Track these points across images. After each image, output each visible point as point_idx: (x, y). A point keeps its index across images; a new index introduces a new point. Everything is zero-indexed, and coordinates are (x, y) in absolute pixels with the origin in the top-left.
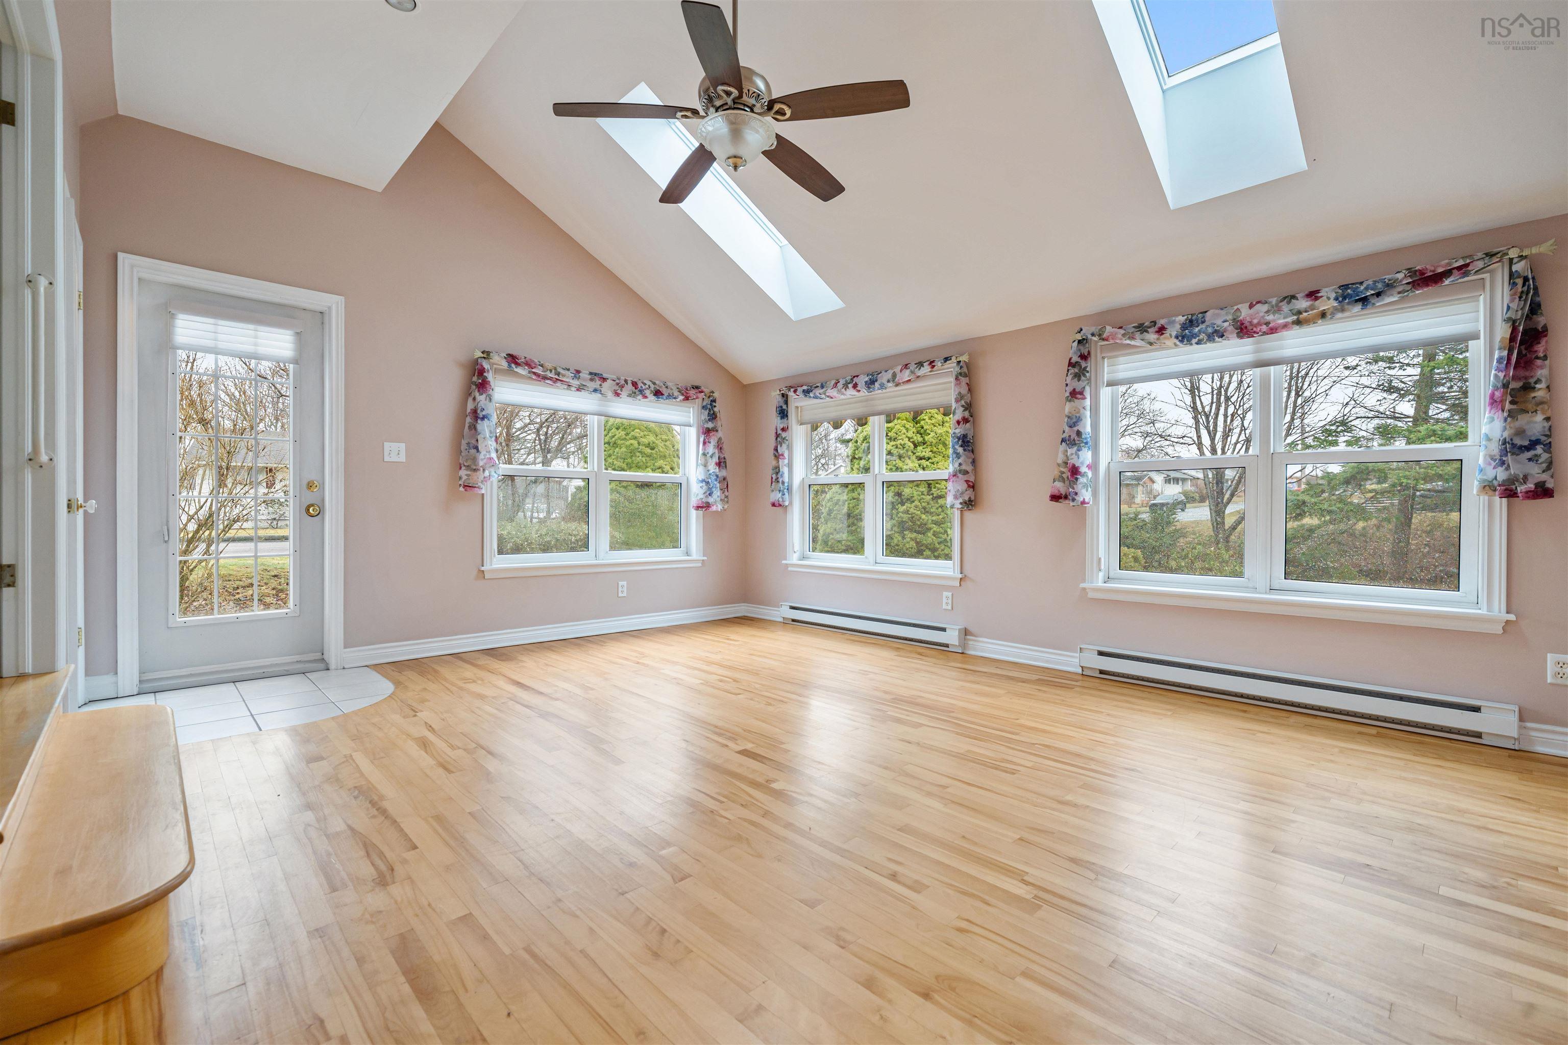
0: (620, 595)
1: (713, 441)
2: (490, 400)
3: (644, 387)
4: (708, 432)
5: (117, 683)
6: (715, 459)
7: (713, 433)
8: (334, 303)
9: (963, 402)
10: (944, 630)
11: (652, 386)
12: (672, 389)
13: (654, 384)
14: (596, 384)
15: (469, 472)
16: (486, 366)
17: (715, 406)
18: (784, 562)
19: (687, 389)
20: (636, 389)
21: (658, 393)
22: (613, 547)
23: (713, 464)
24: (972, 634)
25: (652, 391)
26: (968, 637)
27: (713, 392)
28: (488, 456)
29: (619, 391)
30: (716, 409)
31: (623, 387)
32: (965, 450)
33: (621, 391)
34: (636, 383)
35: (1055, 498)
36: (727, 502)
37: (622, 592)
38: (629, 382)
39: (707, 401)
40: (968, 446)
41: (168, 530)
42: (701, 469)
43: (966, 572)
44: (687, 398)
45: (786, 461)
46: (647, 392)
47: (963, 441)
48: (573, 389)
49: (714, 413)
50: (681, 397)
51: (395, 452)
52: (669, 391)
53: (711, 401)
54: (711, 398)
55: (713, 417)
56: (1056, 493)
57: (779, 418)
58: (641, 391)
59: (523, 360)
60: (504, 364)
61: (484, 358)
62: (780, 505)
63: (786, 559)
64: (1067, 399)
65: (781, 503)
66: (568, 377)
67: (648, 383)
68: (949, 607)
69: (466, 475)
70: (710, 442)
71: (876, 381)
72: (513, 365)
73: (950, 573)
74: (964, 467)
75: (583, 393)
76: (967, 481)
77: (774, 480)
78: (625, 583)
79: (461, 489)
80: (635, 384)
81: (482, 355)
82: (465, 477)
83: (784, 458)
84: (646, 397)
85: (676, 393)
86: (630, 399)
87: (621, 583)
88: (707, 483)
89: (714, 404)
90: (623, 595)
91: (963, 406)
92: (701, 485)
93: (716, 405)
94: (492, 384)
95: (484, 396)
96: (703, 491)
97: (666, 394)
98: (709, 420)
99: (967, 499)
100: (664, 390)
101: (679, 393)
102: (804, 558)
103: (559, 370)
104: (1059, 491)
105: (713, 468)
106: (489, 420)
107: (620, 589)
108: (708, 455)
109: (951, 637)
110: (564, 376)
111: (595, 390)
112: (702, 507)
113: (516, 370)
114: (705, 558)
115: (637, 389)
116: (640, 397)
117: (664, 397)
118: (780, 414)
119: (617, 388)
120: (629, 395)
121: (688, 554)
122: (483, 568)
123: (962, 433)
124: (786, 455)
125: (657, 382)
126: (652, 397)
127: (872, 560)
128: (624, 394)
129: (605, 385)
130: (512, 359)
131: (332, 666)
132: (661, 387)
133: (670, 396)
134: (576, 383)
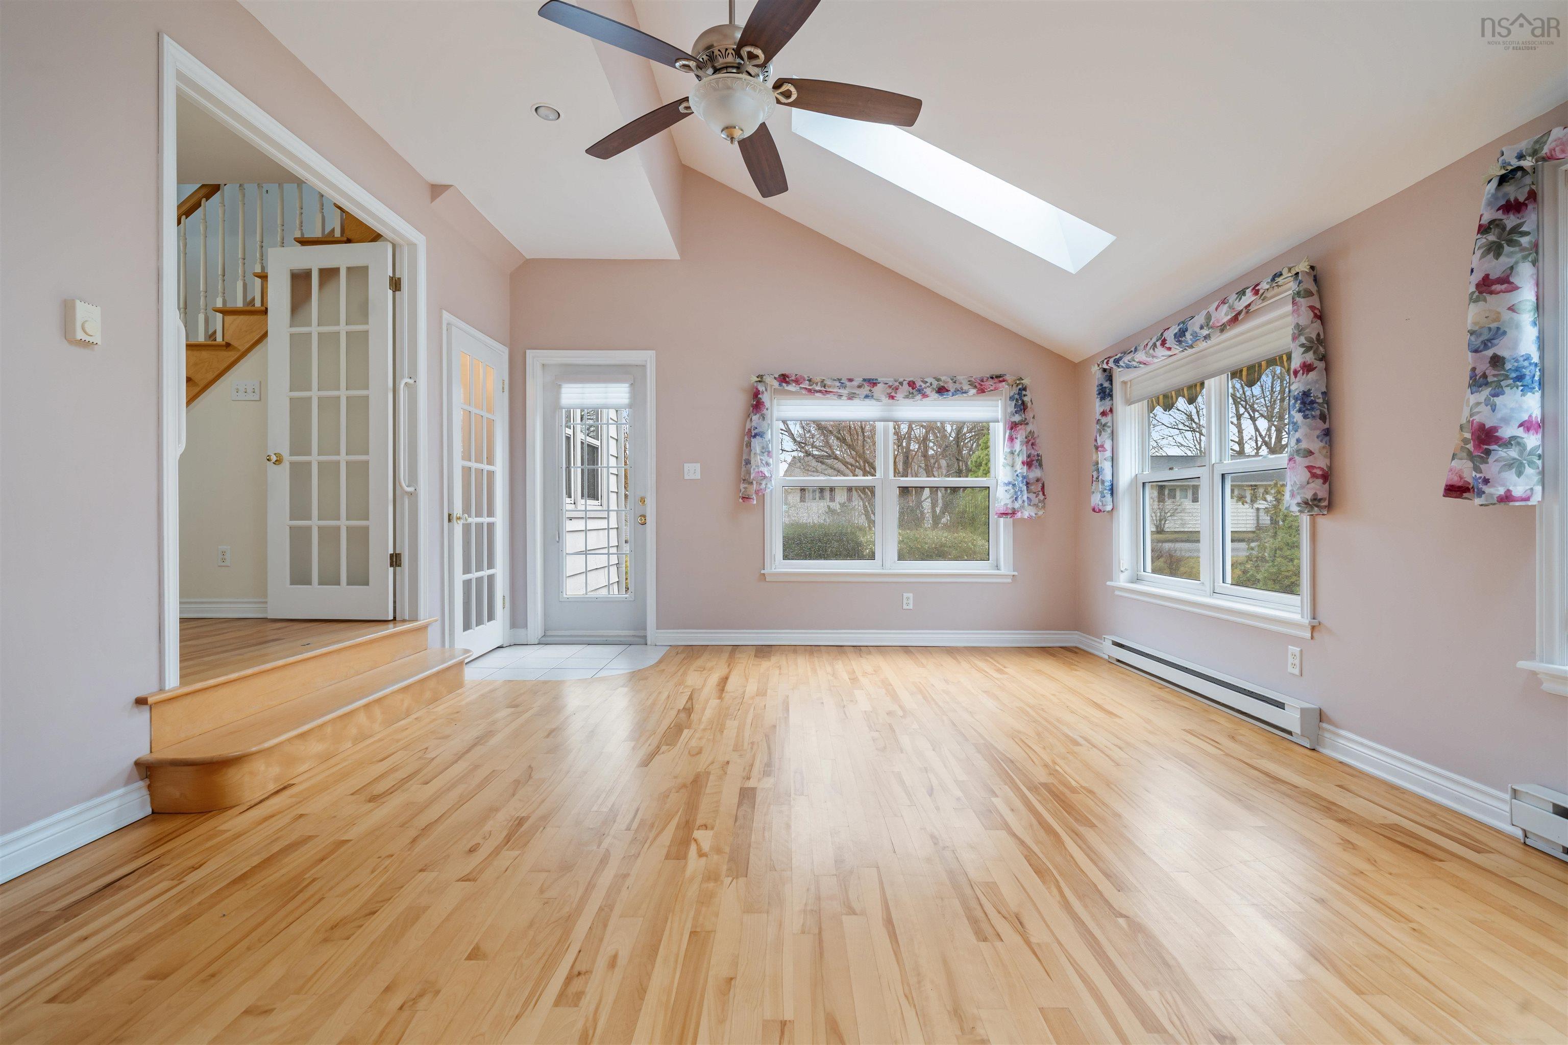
0: (905, 607)
1: (1021, 435)
2: (764, 418)
3: (924, 386)
4: (1014, 426)
5: (527, 635)
6: (1024, 457)
7: (1020, 427)
8: (647, 357)
9: (1302, 340)
10: (1281, 706)
11: (935, 383)
12: (961, 383)
13: (938, 380)
14: (866, 390)
15: (746, 486)
16: (761, 388)
17: (1024, 395)
18: (1109, 583)
19: (982, 381)
20: (913, 389)
21: (941, 390)
22: (901, 557)
23: (1020, 463)
24: (1330, 722)
25: (933, 389)
26: (1324, 725)
27: (1021, 379)
28: (757, 470)
29: (893, 394)
30: (1025, 399)
31: (897, 389)
32: (1305, 417)
33: (896, 393)
34: (914, 383)
35: (1456, 490)
36: (1044, 507)
37: (908, 604)
38: (905, 383)
39: (1015, 390)
40: (1313, 409)
41: (559, 534)
42: (1008, 468)
43: (1322, 616)
44: (982, 391)
45: (1108, 454)
46: (928, 391)
47: (1303, 403)
48: (844, 398)
49: (1023, 403)
50: (973, 391)
51: (692, 471)
52: (958, 386)
53: (1020, 390)
54: (1020, 386)
55: (1022, 407)
56: (1455, 480)
57: (1098, 400)
58: (920, 391)
59: (793, 378)
60: (776, 384)
61: (760, 381)
62: (1100, 511)
63: (1112, 580)
64: (1473, 300)
65: (1101, 508)
66: (834, 387)
67: (929, 380)
68: (1296, 671)
69: (744, 488)
70: (1016, 438)
71: (1187, 330)
72: (784, 384)
73: (1297, 617)
74: (1304, 445)
75: (856, 401)
76: (1310, 468)
77: (1094, 479)
78: (911, 595)
79: (741, 500)
80: (912, 384)
81: (758, 379)
82: (743, 490)
83: (1105, 450)
84: (925, 396)
85: (966, 387)
86: (907, 401)
87: (905, 595)
88: (1014, 485)
89: (1024, 393)
90: (908, 607)
91: (1302, 345)
92: (1007, 488)
93: (1027, 393)
94: (767, 404)
95: (758, 416)
96: (1008, 496)
97: (952, 390)
98: (1016, 412)
99: (1309, 496)
100: (951, 386)
101: (970, 387)
102: (1137, 579)
103: (828, 382)
104: (1461, 478)
105: (1020, 469)
106: (761, 437)
107: (905, 601)
108: (1016, 453)
109: (1290, 719)
110: (829, 387)
111: (867, 397)
112: (1006, 514)
113: (786, 388)
114: (1016, 573)
115: (915, 389)
116: (919, 396)
117: (950, 393)
118: (1099, 394)
119: (889, 391)
120: (907, 397)
121: (997, 567)
122: (763, 572)
123: (1302, 389)
124: (1108, 445)
125: (943, 378)
126: (935, 396)
127: (1208, 588)
128: (900, 396)
129: (875, 389)
130: (784, 379)
131: (649, 643)
132: (946, 382)
133: (960, 391)
134: (844, 392)
